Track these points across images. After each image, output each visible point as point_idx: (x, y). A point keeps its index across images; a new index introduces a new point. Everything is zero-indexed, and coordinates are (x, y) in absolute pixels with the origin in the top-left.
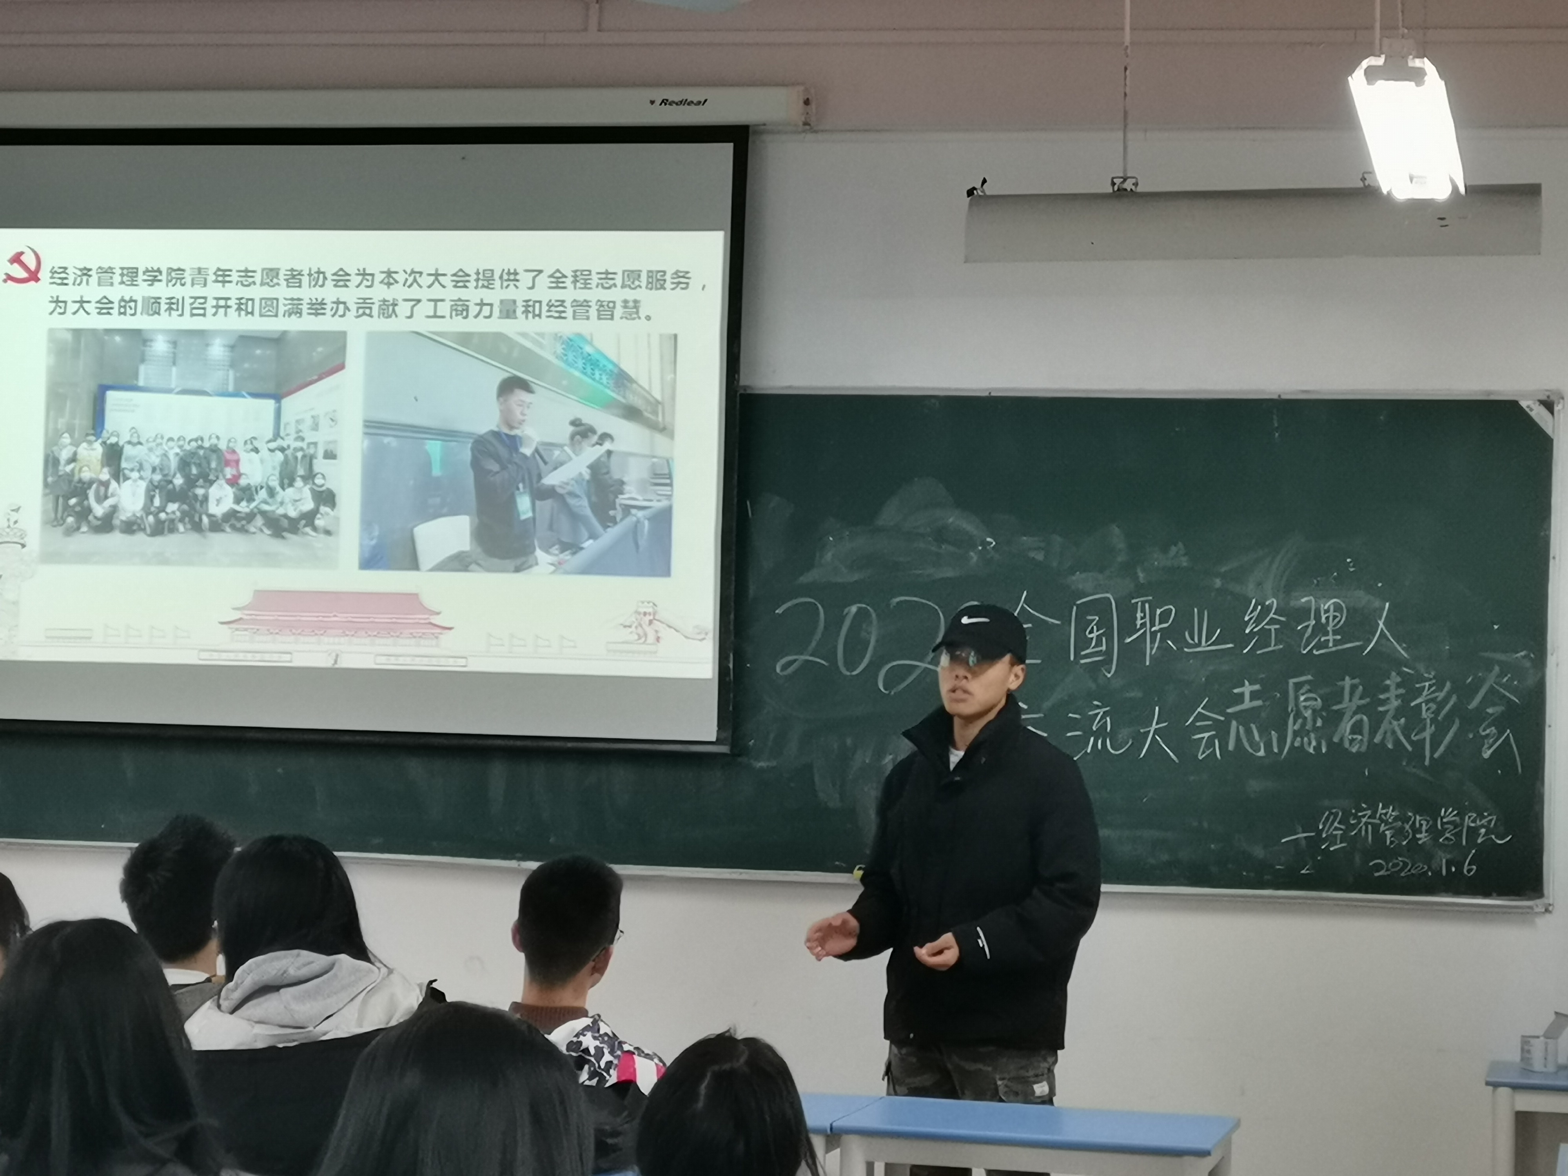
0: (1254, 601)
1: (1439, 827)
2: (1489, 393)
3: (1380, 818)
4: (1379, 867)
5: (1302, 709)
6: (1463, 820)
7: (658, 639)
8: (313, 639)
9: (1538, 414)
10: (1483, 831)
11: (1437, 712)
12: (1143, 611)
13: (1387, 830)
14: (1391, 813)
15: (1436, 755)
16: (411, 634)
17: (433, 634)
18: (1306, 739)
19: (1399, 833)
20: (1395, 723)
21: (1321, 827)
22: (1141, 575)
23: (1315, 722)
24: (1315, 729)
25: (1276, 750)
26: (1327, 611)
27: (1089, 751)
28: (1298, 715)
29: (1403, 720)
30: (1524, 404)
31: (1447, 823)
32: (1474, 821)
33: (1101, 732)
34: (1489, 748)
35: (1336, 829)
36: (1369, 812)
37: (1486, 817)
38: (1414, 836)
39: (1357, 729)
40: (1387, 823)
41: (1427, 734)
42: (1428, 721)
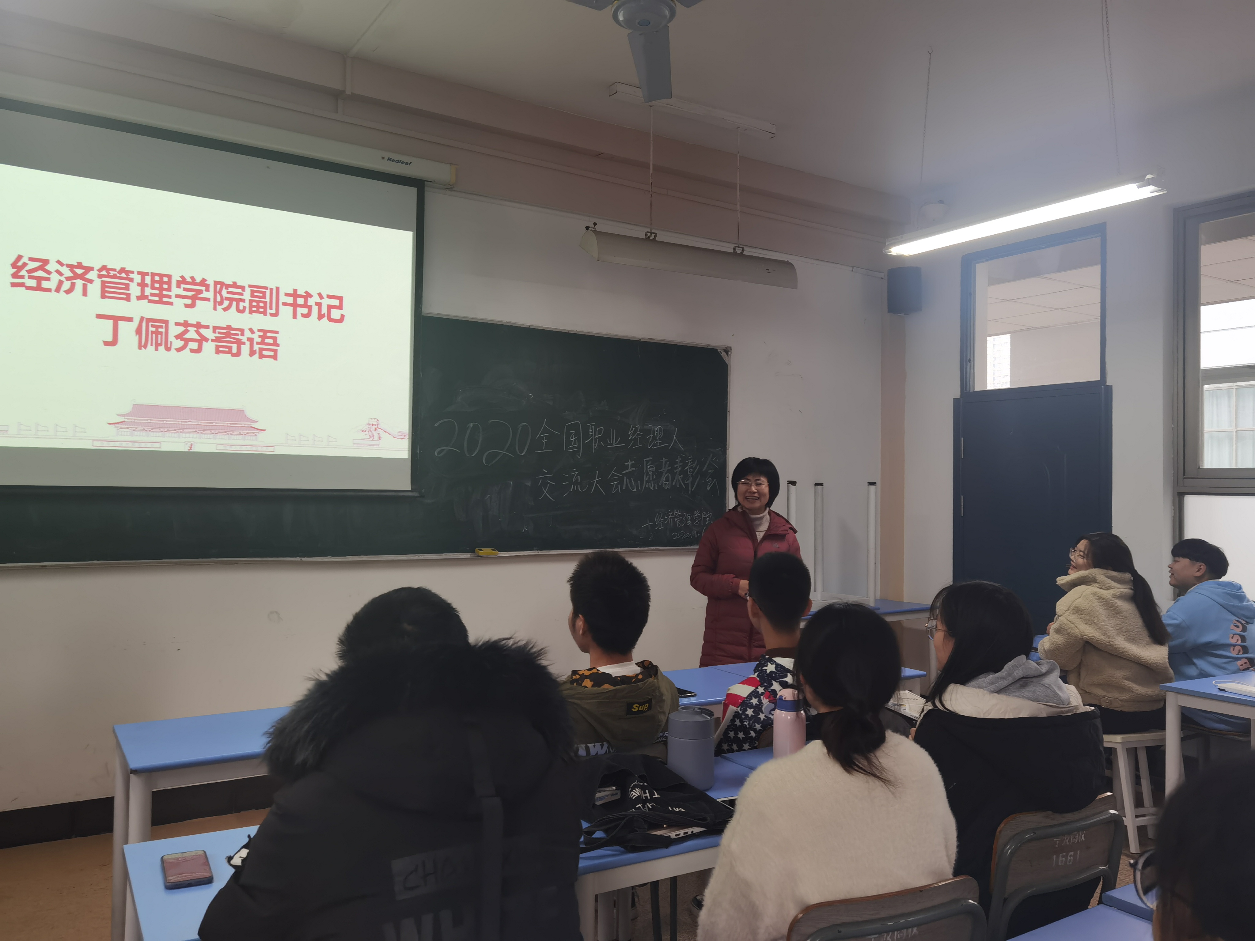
0: (632, 426)
1: (694, 518)
2: (709, 345)
3: (675, 516)
4: (675, 535)
5: (648, 471)
6: (701, 515)
7: (380, 438)
8: (176, 435)
9: (723, 354)
10: (708, 519)
11: (693, 472)
12: (592, 429)
13: (677, 520)
14: (679, 513)
15: (693, 490)
16: (240, 433)
17: (254, 433)
18: (650, 484)
19: (681, 521)
20: (679, 477)
21: (655, 520)
22: (591, 414)
23: (653, 477)
24: (653, 480)
25: (640, 489)
26: (657, 431)
27: (571, 490)
28: (647, 474)
29: (682, 476)
30: (719, 350)
31: (697, 516)
32: (705, 516)
33: (576, 483)
34: (709, 486)
35: (661, 521)
36: (671, 513)
37: (709, 513)
38: (686, 522)
39: (667, 480)
40: (677, 518)
41: (690, 481)
42: (690, 475)
